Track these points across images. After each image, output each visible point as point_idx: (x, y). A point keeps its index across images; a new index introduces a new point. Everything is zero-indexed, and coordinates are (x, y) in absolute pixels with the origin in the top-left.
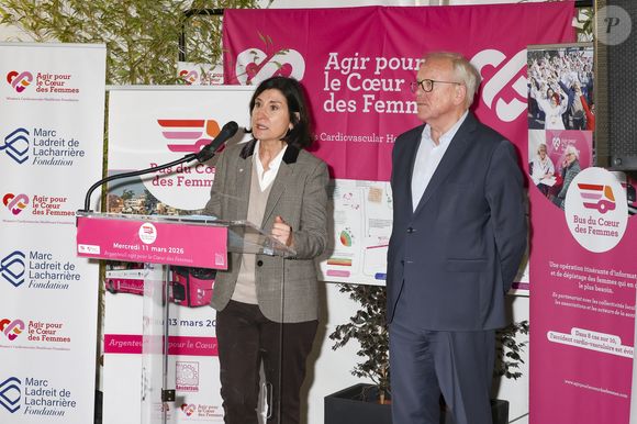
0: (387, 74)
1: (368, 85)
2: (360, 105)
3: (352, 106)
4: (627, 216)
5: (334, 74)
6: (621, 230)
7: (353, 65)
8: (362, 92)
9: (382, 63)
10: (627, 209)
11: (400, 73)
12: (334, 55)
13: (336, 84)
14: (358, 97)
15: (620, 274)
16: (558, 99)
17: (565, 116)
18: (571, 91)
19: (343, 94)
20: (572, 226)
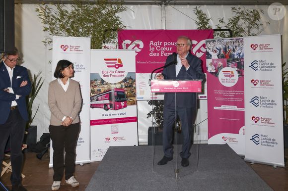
0: (167, 46)
1: (162, 49)
2: (160, 54)
3: (158, 54)
4: (238, 78)
5: (152, 46)
6: (236, 81)
7: (157, 44)
8: (161, 51)
9: (166, 44)
10: (238, 76)
11: (171, 46)
12: (152, 41)
13: (153, 49)
14: (160, 52)
15: (236, 91)
16: (216, 52)
17: (218, 56)
18: (220, 50)
19: (155, 51)
20: (221, 81)
